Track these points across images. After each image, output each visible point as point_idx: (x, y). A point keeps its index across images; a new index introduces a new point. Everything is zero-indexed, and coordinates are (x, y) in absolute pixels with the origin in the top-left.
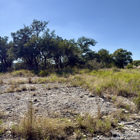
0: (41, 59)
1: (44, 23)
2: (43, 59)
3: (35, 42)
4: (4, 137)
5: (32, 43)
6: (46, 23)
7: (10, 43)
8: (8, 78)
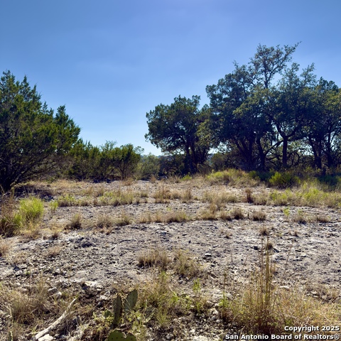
0: (274, 143)
1: (283, 51)
2: (278, 144)
3: (261, 102)
4: (205, 320)
5: (253, 105)
6: (290, 51)
7: (203, 110)
8: (199, 186)
